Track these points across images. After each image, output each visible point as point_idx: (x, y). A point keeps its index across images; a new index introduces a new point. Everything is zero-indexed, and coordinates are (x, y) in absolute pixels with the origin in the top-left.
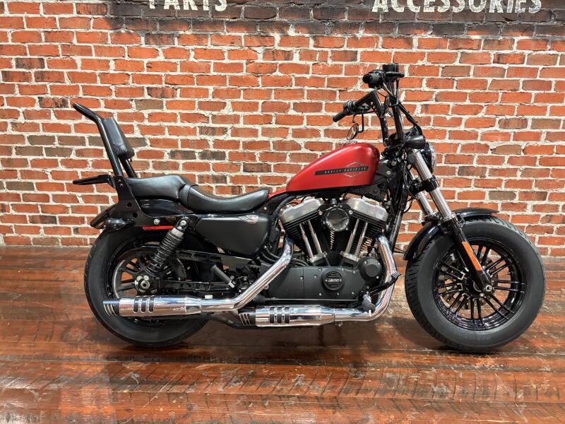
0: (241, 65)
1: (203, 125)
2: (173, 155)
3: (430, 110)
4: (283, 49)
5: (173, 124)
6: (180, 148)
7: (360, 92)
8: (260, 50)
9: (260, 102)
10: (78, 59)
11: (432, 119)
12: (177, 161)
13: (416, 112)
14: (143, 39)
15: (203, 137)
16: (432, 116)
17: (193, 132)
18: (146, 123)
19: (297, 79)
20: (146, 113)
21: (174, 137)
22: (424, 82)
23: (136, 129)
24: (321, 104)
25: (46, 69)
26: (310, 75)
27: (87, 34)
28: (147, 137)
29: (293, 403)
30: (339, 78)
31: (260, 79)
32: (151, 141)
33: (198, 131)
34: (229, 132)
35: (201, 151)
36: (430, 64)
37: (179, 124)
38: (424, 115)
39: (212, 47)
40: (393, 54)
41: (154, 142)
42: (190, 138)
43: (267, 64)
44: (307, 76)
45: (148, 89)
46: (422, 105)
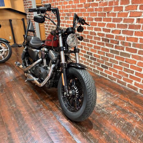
3: (140, 22)
7: (113, 13)
9: (87, 17)
11: (142, 26)
13: (134, 22)
16: (141, 24)
19: (95, 8)
22: (138, 7)
23: (65, 25)
24: (102, 18)
26: (99, 7)
30: (107, 8)
31: (87, 9)
38: (137, 24)
44: (98, 7)
45: (67, 14)
46: (137, 19)
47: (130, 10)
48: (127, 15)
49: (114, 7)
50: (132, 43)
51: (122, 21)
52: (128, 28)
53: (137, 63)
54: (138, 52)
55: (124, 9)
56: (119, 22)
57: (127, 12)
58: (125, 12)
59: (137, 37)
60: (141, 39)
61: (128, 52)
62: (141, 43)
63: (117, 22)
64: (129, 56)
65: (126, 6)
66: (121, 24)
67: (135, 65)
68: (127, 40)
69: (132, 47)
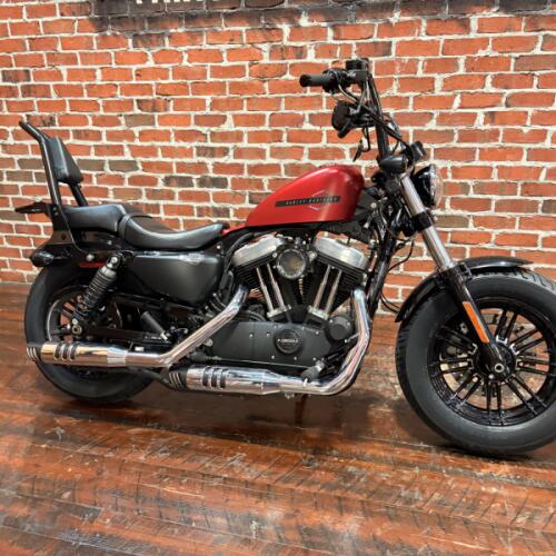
0: (243, 68)
1: (201, 144)
2: (167, 181)
3: (497, 120)
4: (293, 44)
5: (166, 144)
6: (175, 174)
7: (397, 97)
8: (266, 47)
9: (268, 113)
10: (63, 69)
11: (501, 133)
12: (173, 189)
13: (476, 123)
14: (130, 41)
15: (201, 159)
16: (501, 128)
17: (188, 153)
18: (137, 142)
20: (136, 130)
21: (168, 160)
22: (489, 80)
23: (126, 150)
25: (32, 82)
27: (71, 39)
28: (140, 159)
29: (215, 484)
31: (266, 85)
32: (144, 164)
33: (195, 152)
34: (231, 153)
35: (199, 176)
36: (496, 54)
37: (173, 143)
38: (488, 127)
39: (208, 47)
40: (442, 42)
41: (147, 166)
42: (187, 160)
43: (274, 65)
45: (138, 101)
46: (485, 114)
47: (460, 87)
48: (452, 102)
49: (400, 79)
50: (470, 182)
51: (434, 121)
52: (458, 142)
53: (493, 238)
54: (493, 207)
55: (438, 84)
56: (424, 125)
57: (450, 93)
58: (443, 94)
59: (487, 163)
60: (501, 168)
61: (459, 212)
62: (503, 180)
63: (412, 125)
64: (463, 222)
65: (447, 75)
66: (430, 131)
67: (487, 246)
68: (454, 177)
69: (472, 195)
